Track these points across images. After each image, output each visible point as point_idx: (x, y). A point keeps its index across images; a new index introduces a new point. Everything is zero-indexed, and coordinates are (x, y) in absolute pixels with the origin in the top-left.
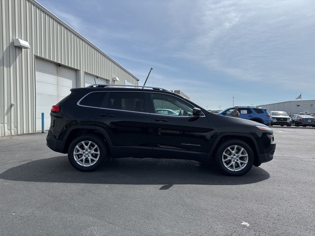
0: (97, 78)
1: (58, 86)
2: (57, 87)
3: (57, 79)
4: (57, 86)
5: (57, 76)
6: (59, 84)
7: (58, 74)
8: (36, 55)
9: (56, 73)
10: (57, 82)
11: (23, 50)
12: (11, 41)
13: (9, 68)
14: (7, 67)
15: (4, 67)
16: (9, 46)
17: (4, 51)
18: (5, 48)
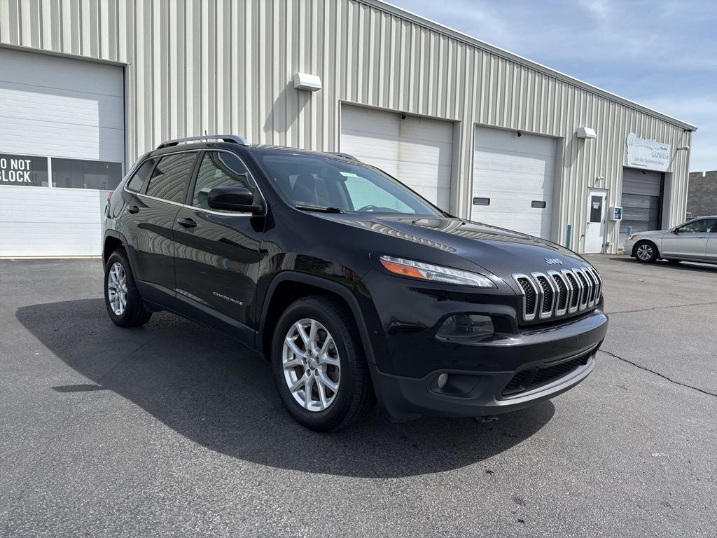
0: (519, 135)
1: (400, 163)
2: (398, 165)
3: (399, 149)
4: (396, 162)
5: (399, 141)
6: (402, 159)
7: (400, 136)
8: (344, 100)
9: (397, 135)
10: (396, 154)
11: (314, 94)
12: (289, 79)
13: (284, 133)
14: (279, 132)
15: (275, 132)
16: (285, 90)
17: (275, 100)
18: (276, 96)
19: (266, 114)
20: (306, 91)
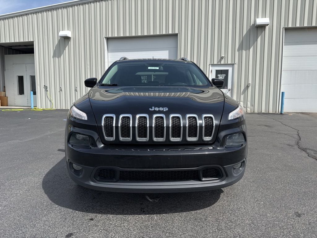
8: (286, 27)
11: (267, 28)
12: (252, 23)
13: (248, 50)
14: (246, 50)
15: (243, 51)
16: (250, 29)
17: (244, 35)
18: (245, 32)
19: (239, 42)
20: (262, 27)
